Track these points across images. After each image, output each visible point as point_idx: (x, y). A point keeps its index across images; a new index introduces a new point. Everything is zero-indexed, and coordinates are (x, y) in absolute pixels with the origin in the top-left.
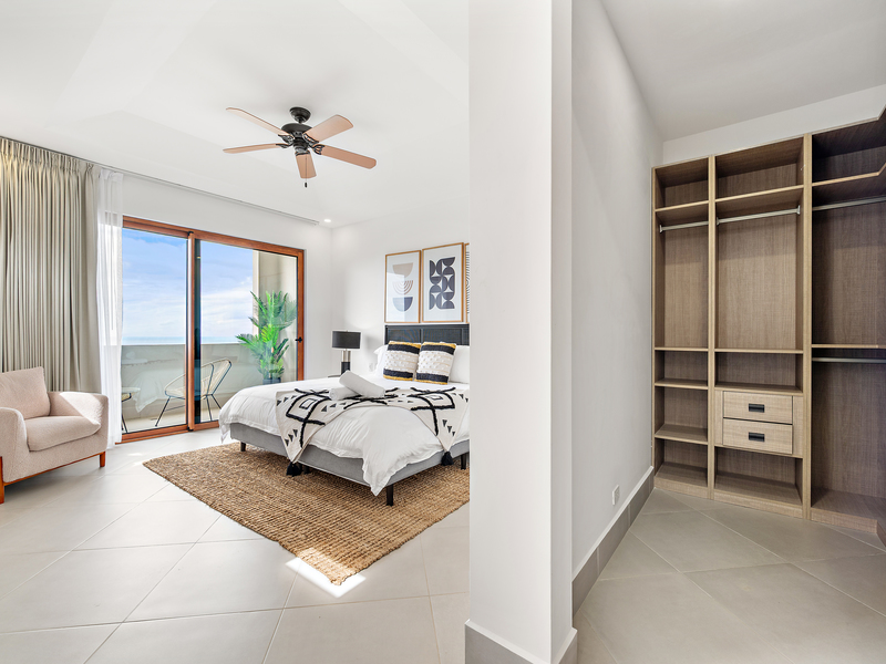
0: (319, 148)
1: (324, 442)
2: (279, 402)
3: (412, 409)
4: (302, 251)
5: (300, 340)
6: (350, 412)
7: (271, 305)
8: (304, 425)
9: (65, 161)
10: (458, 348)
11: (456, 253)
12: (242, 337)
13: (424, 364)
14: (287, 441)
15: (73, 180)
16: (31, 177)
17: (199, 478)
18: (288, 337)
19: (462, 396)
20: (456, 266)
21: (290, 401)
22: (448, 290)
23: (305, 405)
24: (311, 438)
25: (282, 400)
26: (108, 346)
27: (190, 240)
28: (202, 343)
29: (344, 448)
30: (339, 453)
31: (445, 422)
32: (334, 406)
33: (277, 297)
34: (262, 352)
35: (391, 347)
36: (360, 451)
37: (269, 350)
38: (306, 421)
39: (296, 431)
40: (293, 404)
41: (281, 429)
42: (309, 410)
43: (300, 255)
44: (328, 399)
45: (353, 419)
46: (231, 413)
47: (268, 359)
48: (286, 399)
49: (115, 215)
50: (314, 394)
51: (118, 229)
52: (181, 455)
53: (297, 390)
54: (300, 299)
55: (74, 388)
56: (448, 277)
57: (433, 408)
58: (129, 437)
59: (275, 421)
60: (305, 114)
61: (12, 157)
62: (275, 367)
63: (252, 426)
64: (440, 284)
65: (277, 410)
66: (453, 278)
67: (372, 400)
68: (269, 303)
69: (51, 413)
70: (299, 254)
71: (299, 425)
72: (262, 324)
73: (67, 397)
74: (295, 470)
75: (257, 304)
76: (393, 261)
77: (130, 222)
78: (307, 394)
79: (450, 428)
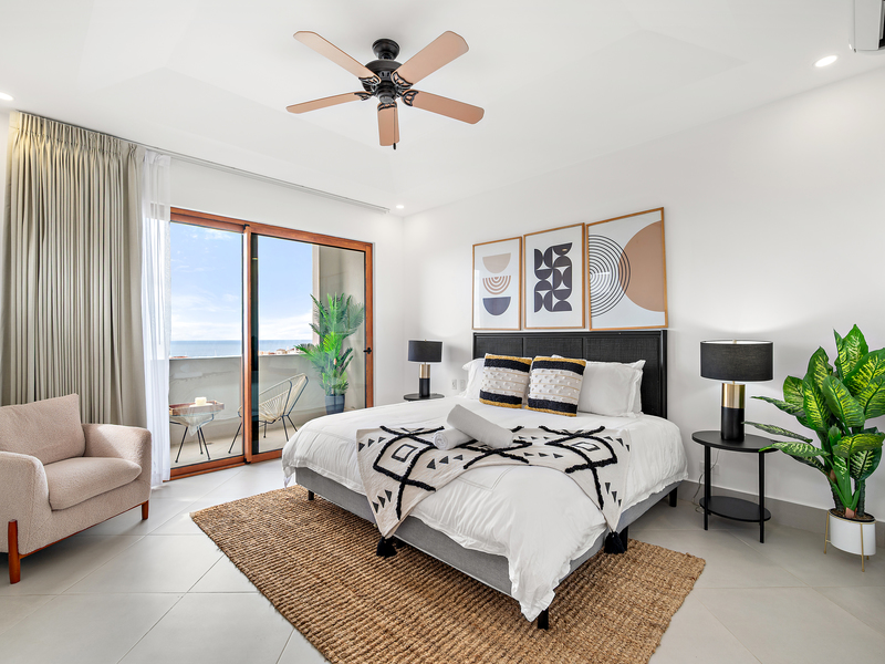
0: (410, 96)
1: (436, 518)
2: (361, 446)
3: (569, 471)
4: (370, 245)
5: (369, 351)
6: (473, 474)
7: (333, 310)
8: (402, 488)
9: (103, 142)
10: (589, 365)
11: (575, 237)
12: (301, 348)
13: (541, 387)
14: (376, 506)
15: (114, 165)
16: (66, 161)
17: (259, 548)
18: (352, 346)
19: (620, 440)
20: (575, 255)
21: (378, 447)
22: (562, 286)
23: (401, 454)
24: (413, 508)
25: (366, 442)
26: (155, 361)
27: (245, 235)
28: (260, 354)
29: (471, 534)
30: (466, 542)
31: (608, 485)
32: (445, 460)
33: (340, 300)
34: (322, 363)
35: (489, 363)
36: (501, 545)
37: (332, 362)
38: (405, 481)
39: (389, 494)
40: (383, 452)
41: (368, 487)
42: (408, 463)
43: (368, 249)
44: (432, 447)
45: (482, 487)
46: (298, 453)
47: (330, 372)
48: (371, 442)
49: (162, 207)
50: (412, 436)
51: (165, 223)
52: (236, 503)
53: (383, 428)
54: (368, 301)
55: (115, 421)
56: (562, 270)
57: (592, 466)
58: (179, 473)
59: (357, 474)
60: (392, 48)
61: (45, 138)
62: (338, 381)
63: (325, 475)
64: (550, 279)
65: (360, 458)
66: (569, 272)
67: (501, 452)
68: (331, 307)
69: (86, 453)
70: (366, 249)
71: (395, 486)
72: (323, 332)
73: (106, 431)
74: (387, 547)
75: (318, 309)
76: (482, 252)
77: (178, 215)
78: (401, 436)
79: (614, 494)
